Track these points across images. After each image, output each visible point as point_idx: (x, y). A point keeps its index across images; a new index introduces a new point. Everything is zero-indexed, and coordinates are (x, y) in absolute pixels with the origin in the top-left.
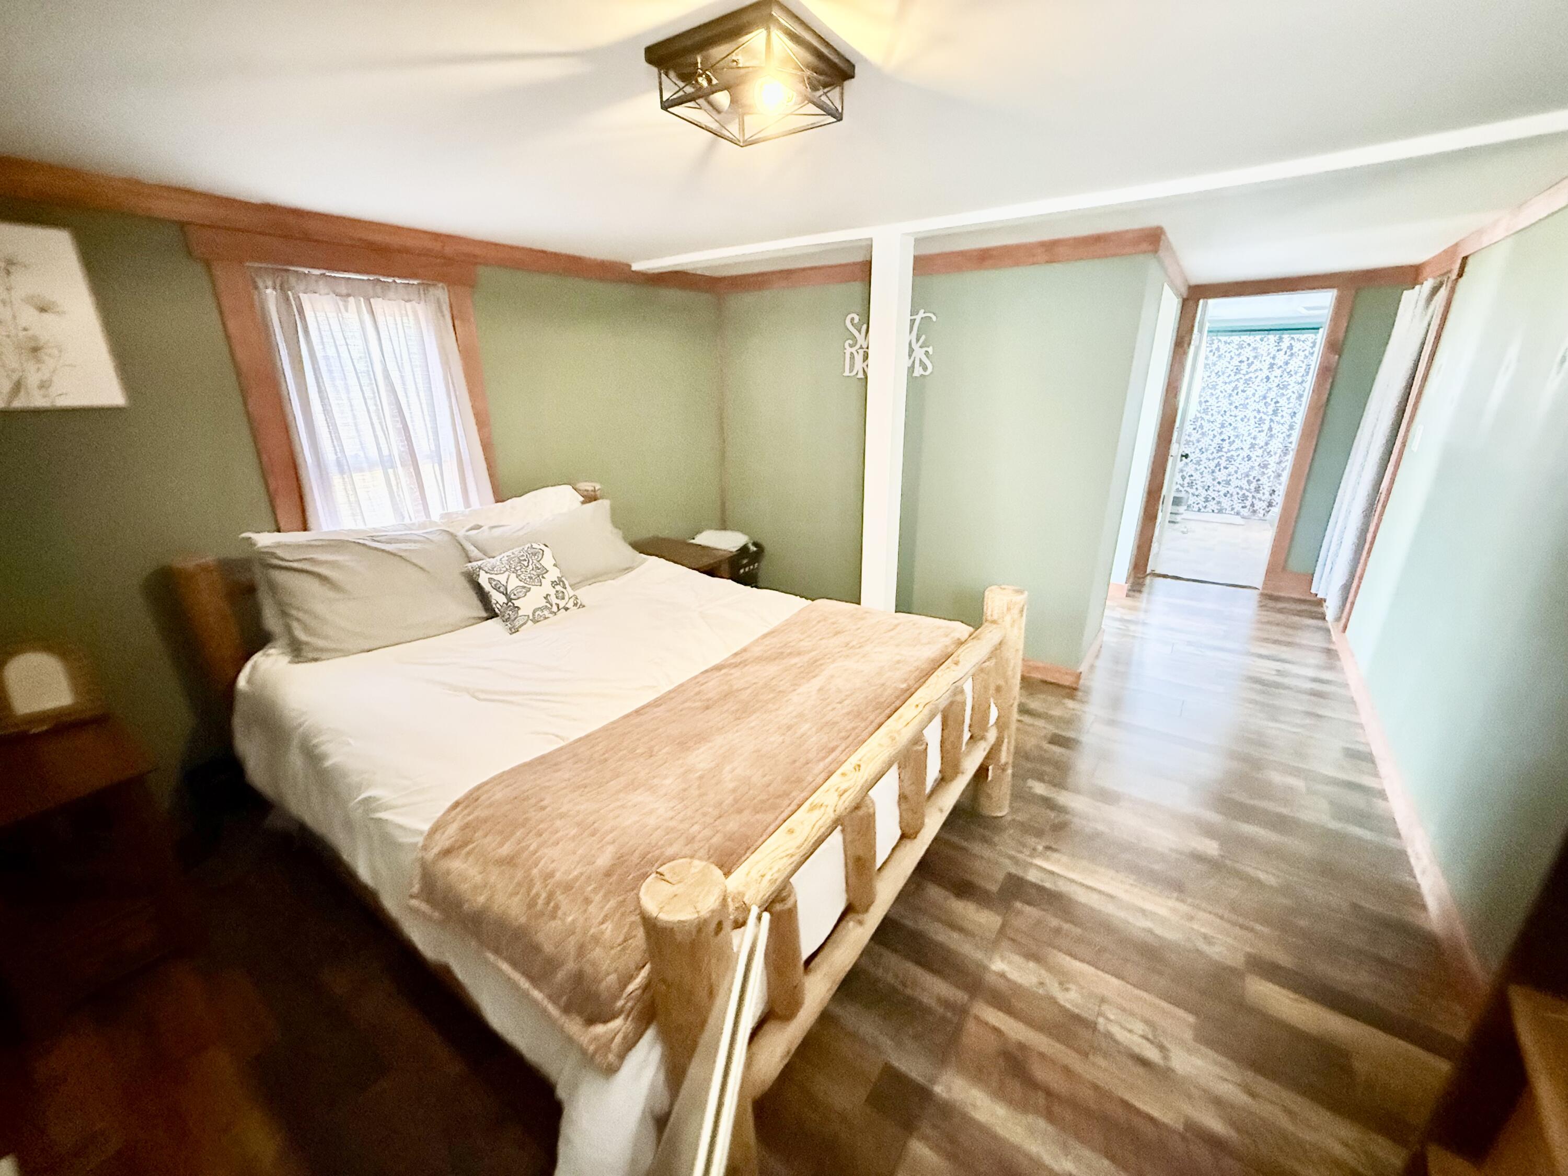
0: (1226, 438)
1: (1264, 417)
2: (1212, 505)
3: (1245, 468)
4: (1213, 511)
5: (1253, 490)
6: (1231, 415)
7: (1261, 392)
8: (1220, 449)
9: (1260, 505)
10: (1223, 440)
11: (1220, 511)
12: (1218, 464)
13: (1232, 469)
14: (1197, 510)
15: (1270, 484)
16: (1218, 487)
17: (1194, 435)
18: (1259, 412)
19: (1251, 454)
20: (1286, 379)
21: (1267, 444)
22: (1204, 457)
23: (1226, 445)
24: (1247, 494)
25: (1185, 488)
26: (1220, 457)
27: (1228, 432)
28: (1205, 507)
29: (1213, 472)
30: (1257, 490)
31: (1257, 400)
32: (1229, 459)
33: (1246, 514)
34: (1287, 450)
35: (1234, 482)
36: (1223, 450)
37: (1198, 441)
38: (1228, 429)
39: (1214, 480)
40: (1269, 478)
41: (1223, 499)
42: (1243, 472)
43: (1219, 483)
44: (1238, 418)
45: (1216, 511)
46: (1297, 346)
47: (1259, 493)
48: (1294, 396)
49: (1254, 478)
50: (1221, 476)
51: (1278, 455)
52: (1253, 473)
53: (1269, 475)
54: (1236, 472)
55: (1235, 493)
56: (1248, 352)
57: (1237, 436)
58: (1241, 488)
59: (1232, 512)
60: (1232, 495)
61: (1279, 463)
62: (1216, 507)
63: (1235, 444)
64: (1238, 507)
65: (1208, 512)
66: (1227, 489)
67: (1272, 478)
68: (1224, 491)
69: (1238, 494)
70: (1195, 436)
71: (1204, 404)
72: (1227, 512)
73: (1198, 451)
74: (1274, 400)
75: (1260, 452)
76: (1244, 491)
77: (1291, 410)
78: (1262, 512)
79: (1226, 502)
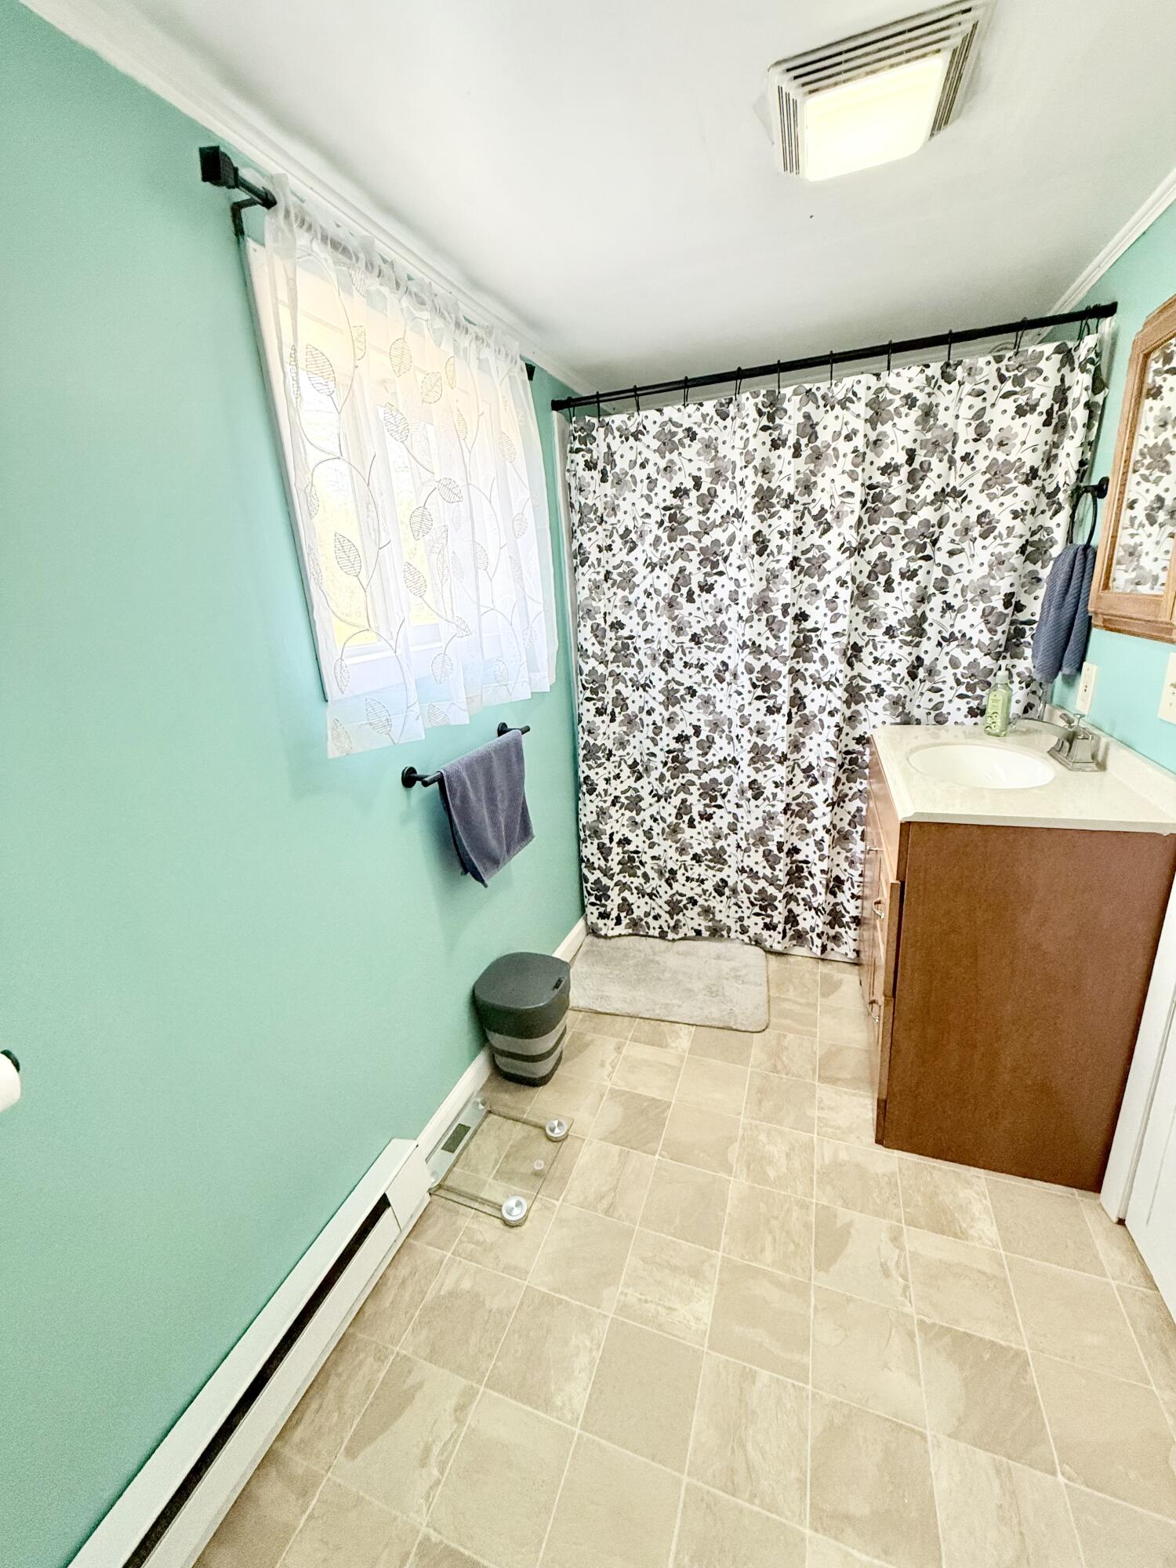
0: (690, 731)
1: (775, 665)
2: (692, 919)
3: (751, 818)
4: (698, 933)
5: (783, 879)
6: (686, 665)
7: (750, 590)
8: (678, 763)
9: (808, 920)
10: (681, 739)
11: (716, 932)
12: (683, 809)
13: (722, 819)
14: (656, 933)
15: (824, 865)
16: (698, 870)
17: (603, 728)
18: (756, 649)
19: (759, 777)
20: (814, 539)
21: (796, 747)
22: (645, 786)
23: (692, 751)
24: (771, 890)
25: (616, 878)
26: (684, 788)
27: (690, 714)
28: (675, 928)
29: (675, 830)
30: (797, 875)
31: (745, 614)
32: (711, 792)
33: (778, 947)
34: (853, 762)
35: (734, 858)
36: (691, 766)
37: (622, 745)
38: (687, 706)
39: (682, 851)
40: (819, 844)
41: (715, 902)
42: (747, 829)
43: (696, 858)
44: (709, 671)
45: (706, 934)
46: (829, 423)
47: (802, 886)
48: (845, 594)
49: (780, 846)
50: (698, 838)
51: (831, 781)
52: (777, 834)
53: (818, 838)
54: (733, 828)
55: (740, 887)
56: (691, 462)
57: (715, 726)
58: (754, 875)
59: (745, 938)
60: (734, 891)
61: (836, 803)
62: (703, 924)
63: (715, 748)
64: (755, 925)
65: (685, 938)
66: (720, 875)
67: (826, 845)
68: (712, 879)
69: (748, 890)
70: (607, 732)
71: (610, 634)
72: (733, 935)
73: (626, 772)
74: (793, 611)
75: (781, 772)
76: (762, 883)
77: (844, 640)
78: (818, 942)
79: (725, 911)
